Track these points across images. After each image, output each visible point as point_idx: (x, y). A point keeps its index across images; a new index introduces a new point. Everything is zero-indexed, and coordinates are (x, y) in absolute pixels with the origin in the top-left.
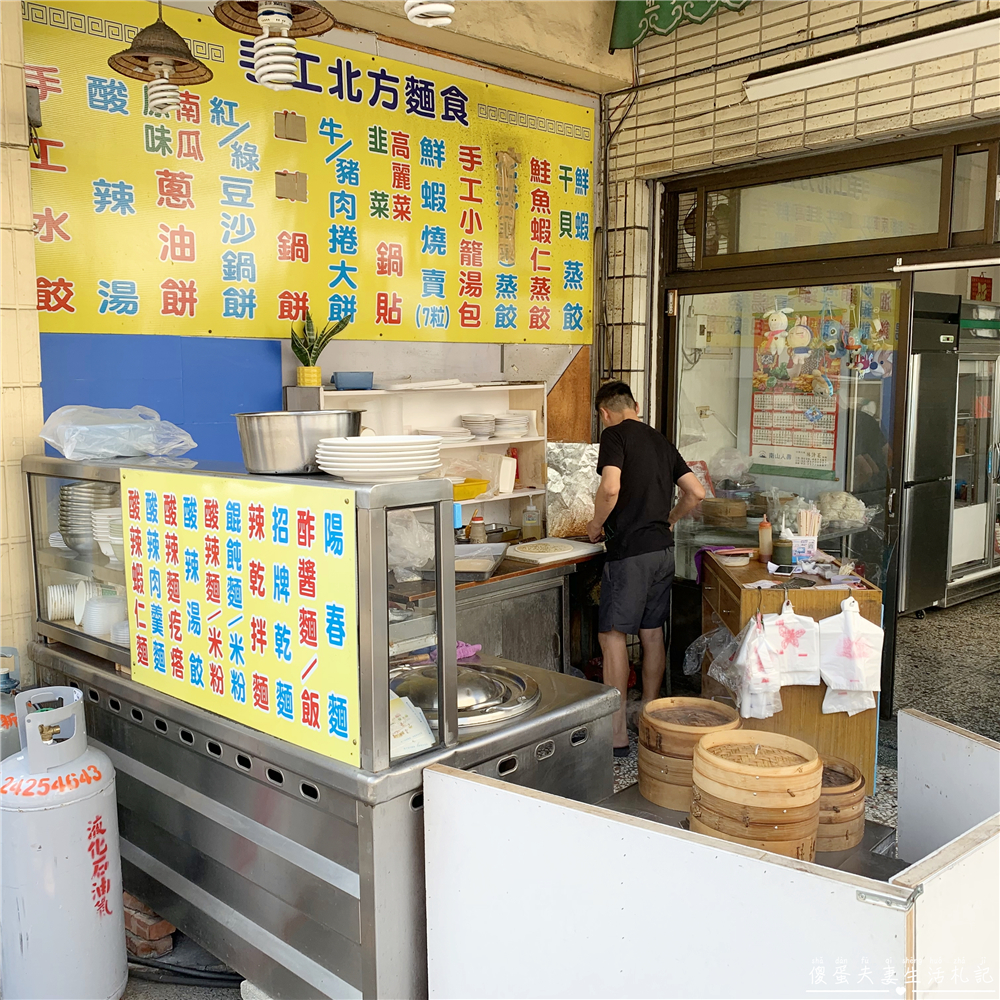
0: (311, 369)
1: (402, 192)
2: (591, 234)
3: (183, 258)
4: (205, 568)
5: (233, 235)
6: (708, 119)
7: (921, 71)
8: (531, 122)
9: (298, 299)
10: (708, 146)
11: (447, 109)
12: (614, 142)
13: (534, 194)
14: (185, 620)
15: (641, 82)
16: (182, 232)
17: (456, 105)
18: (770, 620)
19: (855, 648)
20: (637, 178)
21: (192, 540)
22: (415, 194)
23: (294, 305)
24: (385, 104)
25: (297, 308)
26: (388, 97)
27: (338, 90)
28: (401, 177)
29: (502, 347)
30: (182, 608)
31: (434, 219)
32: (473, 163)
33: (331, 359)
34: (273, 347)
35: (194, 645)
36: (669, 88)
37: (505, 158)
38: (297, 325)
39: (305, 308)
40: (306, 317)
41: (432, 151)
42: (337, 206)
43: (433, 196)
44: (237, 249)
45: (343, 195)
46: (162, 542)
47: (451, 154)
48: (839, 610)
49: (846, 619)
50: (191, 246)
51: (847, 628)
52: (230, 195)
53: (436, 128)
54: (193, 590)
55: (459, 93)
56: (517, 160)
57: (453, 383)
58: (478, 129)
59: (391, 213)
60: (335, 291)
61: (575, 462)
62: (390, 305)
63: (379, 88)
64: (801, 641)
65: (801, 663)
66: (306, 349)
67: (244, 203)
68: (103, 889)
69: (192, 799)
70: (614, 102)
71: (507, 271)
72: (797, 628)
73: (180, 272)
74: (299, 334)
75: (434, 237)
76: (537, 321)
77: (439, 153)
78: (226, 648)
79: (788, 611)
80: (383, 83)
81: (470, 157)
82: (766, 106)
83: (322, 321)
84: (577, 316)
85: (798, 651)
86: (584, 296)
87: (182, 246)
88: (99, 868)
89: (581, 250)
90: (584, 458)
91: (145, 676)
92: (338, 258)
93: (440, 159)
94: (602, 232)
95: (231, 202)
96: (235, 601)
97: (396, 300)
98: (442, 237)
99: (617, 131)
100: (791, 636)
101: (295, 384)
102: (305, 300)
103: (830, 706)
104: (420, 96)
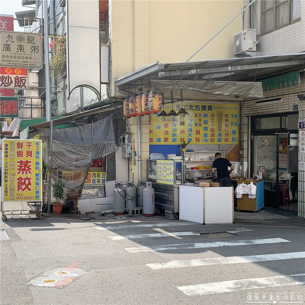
0: (184, 149)
1: (200, 122)
2: (238, 125)
3: (167, 134)
4: (163, 169)
5: (174, 131)
6: (252, 108)
7: (273, 105)
8: (225, 108)
9: (183, 139)
10: (252, 112)
11: (208, 109)
12: (242, 109)
13: (225, 120)
14: (161, 175)
15: (245, 100)
16: (167, 131)
17: (210, 108)
18: (240, 185)
19: (252, 189)
20: (244, 116)
21: (162, 167)
22: (202, 122)
23: (182, 140)
24: (198, 110)
25: (183, 140)
26: (198, 109)
27: (190, 109)
28: (200, 120)
29: (219, 145)
30: (161, 174)
31: (206, 126)
32: (213, 116)
33: (188, 147)
34: (179, 146)
35: (162, 177)
36: (248, 102)
37: (219, 115)
38: (182, 143)
39: (184, 140)
40: (184, 142)
41: (205, 116)
42: (189, 125)
43: (205, 122)
44: (174, 133)
45: (190, 124)
46: (160, 167)
47: (209, 116)
48: (250, 183)
49: (251, 185)
50: (168, 133)
51: (251, 186)
52: (174, 126)
53: (206, 112)
54: (162, 171)
55: (211, 106)
56: (222, 115)
57: (206, 151)
58: (214, 111)
59: (198, 125)
60: (189, 137)
61: (234, 165)
62: (198, 139)
63: (197, 108)
64: (245, 188)
65: (245, 191)
66: (184, 146)
67: (175, 127)
68: (153, 201)
69: (162, 194)
70: (242, 103)
71: (220, 133)
72: (244, 186)
73: (166, 136)
74: (182, 144)
75: (206, 129)
76: (226, 140)
77: (207, 115)
78: (165, 177)
79: (243, 183)
80: (197, 107)
81: (213, 115)
82: (259, 107)
83: (186, 142)
84: (235, 139)
85: (244, 189)
86: (236, 136)
87: (167, 133)
88: (153, 199)
89: (236, 128)
90: (236, 164)
91: (158, 182)
92: (189, 133)
93: (207, 116)
94: (240, 125)
95: (174, 127)
96: (165, 172)
97: (199, 138)
98: (207, 128)
99: (242, 108)
100: (244, 187)
101: (182, 151)
102: (184, 139)
103: (250, 197)
104: (204, 108)
